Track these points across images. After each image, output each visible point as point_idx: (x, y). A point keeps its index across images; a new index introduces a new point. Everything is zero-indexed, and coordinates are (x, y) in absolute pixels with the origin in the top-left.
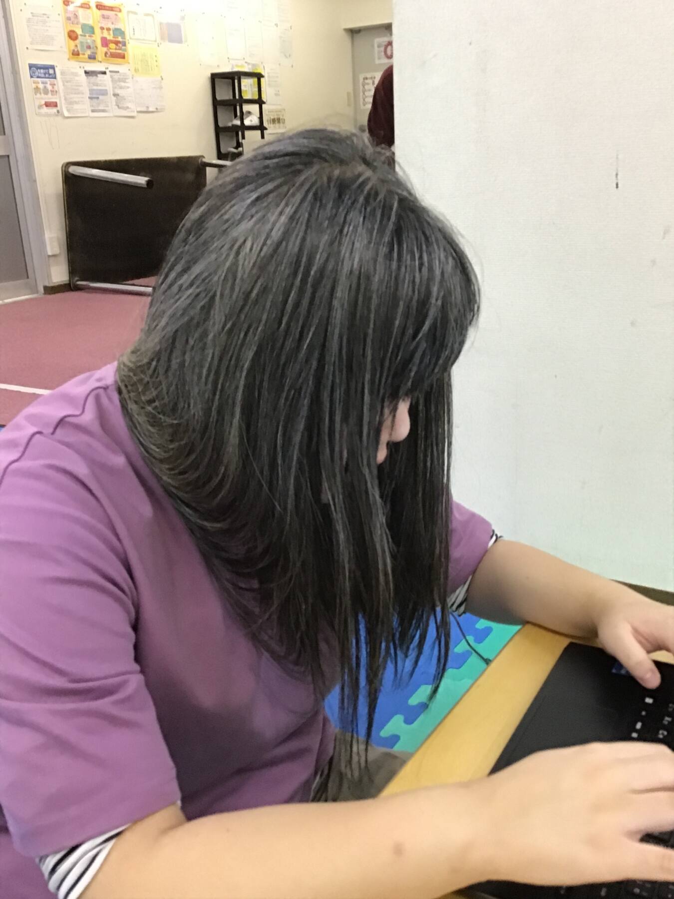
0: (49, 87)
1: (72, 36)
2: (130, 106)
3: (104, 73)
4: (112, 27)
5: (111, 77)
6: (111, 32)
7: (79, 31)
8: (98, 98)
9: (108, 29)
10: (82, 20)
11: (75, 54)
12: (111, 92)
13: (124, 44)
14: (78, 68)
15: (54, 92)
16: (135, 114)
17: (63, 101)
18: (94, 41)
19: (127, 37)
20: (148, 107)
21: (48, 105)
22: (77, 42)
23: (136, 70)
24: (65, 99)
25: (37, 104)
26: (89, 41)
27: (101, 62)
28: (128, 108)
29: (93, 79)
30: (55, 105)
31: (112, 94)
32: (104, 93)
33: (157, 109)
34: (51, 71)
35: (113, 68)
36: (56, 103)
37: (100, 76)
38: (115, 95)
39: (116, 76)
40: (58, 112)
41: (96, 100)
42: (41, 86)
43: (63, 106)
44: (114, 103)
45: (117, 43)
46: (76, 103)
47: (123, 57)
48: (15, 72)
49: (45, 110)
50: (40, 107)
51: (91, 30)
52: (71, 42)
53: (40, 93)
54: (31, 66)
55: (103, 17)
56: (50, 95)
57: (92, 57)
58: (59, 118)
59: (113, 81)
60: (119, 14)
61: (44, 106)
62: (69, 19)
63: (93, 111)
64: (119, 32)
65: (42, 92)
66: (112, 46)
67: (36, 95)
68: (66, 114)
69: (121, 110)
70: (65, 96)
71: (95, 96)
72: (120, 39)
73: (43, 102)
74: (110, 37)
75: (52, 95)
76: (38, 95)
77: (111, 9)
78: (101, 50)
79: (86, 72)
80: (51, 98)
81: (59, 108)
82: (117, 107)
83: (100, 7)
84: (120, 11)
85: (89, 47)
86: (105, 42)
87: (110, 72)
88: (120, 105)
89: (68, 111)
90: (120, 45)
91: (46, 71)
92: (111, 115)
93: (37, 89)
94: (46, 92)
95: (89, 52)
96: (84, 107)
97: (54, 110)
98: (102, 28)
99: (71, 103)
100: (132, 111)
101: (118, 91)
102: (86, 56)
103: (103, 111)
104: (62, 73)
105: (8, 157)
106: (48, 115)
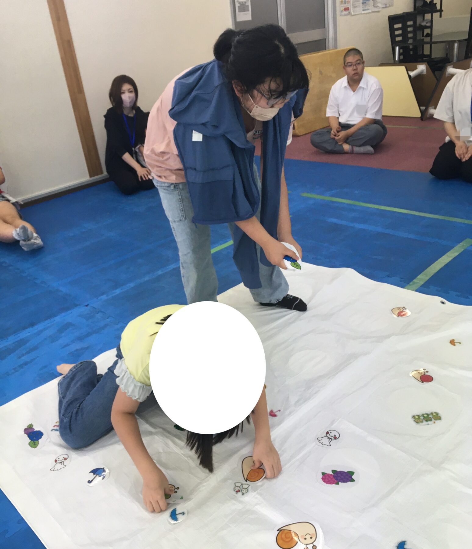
2: (379, 5)
8: (365, 3)
15: (349, 2)
17: (352, 7)
20: (386, 5)
21: (347, 9)
24: (353, 6)
25: (341, 9)
28: (378, 6)
33: (390, 5)
36: (349, 8)
40: (349, 13)
41: (365, 4)
43: (352, 10)
44: (372, 5)
46: (356, 7)
50: (342, 11)
53: (343, 4)
56: (346, 5)
58: (349, 17)
61: (344, 11)
63: (363, 10)
65: (344, 3)
67: (341, 4)
68: (353, 13)
69: (375, 8)
70: (352, 4)
73: (343, 8)
75: (348, 4)
76: (342, 5)
80: (346, 6)
81: (349, 11)
82: (373, 7)
88: (375, 6)
89: (354, 11)
92: (370, 11)
93: (342, 2)
96: (360, 8)
97: (347, 12)
99: (355, 7)
100: (380, 8)
103: (367, 10)
105: (325, 39)
106: (345, 15)
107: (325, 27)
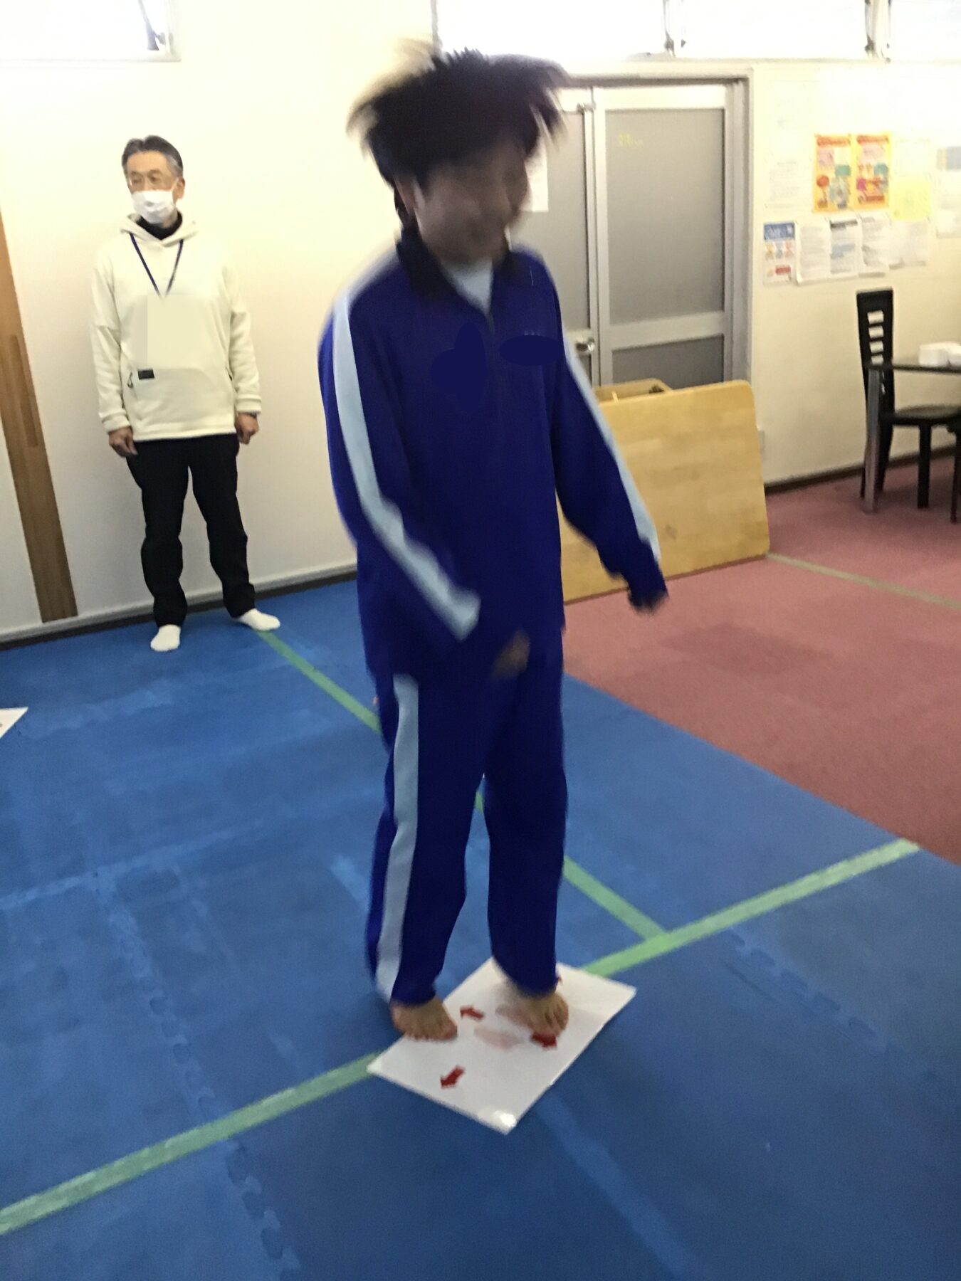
0: (784, 249)
1: (822, 182)
2: (880, 261)
3: (855, 223)
4: (874, 163)
5: (863, 226)
6: (872, 172)
7: (831, 175)
8: (842, 255)
9: (869, 167)
10: (838, 160)
11: (822, 204)
12: (859, 245)
13: (885, 182)
14: (821, 221)
15: (789, 254)
16: (886, 270)
17: (798, 265)
18: (848, 186)
19: (891, 172)
21: (779, 271)
22: (827, 190)
23: (896, 214)
24: (801, 262)
25: (767, 270)
26: (842, 184)
27: (851, 209)
28: (878, 263)
29: (839, 232)
30: (787, 270)
31: (861, 245)
32: (850, 247)
34: (790, 230)
35: (866, 214)
36: (790, 268)
37: (849, 228)
38: (865, 249)
39: (868, 225)
40: (790, 278)
41: (839, 258)
42: (775, 250)
43: (797, 271)
44: (862, 259)
45: (876, 183)
46: (814, 264)
47: (880, 199)
48: (747, 237)
49: (776, 278)
50: (770, 275)
51: (844, 171)
52: (820, 190)
53: (772, 258)
54: (769, 228)
55: (865, 152)
56: (783, 259)
57: (843, 206)
58: (790, 286)
59: (864, 229)
60: (885, 146)
61: (775, 275)
62: (821, 162)
63: (833, 272)
64: (884, 168)
65: (774, 256)
66: (870, 188)
67: (767, 259)
68: (800, 279)
69: (869, 267)
70: (801, 259)
71: (837, 254)
72: (881, 177)
73: (774, 269)
74: (868, 176)
75: (786, 258)
76: (770, 261)
77: (876, 140)
78: (855, 194)
79: (833, 226)
80: (784, 262)
81: (791, 274)
82: (864, 263)
83: (862, 140)
84: (887, 139)
85: (840, 193)
86: (861, 184)
87: (865, 220)
88: (869, 261)
89: (803, 275)
90: (880, 185)
91: (784, 230)
92: (855, 274)
93: (769, 254)
94: (779, 255)
95: (839, 200)
96: (822, 270)
97: (784, 277)
98: (861, 168)
99: (806, 265)
100: (882, 267)
101: (869, 244)
102: (836, 203)
103: (845, 270)
104: (803, 230)
105: (722, 337)
106: (778, 284)
107: (722, 308)
